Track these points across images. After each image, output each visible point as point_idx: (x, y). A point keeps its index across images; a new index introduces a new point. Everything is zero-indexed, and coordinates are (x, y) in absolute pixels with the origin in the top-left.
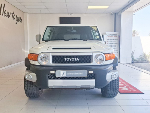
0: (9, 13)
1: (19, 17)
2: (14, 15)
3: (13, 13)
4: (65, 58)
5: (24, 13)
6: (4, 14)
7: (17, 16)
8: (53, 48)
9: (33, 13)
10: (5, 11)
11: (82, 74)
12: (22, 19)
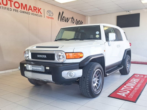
0: (68, 18)
1: (79, 21)
2: (74, 20)
3: (73, 18)
4: (38, 55)
5: (86, 17)
6: (62, 20)
7: (77, 20)
8: (37, 47)
9: (93, 16)
10: (64, 17)
11: (41, 69)
12: (82, 22)
